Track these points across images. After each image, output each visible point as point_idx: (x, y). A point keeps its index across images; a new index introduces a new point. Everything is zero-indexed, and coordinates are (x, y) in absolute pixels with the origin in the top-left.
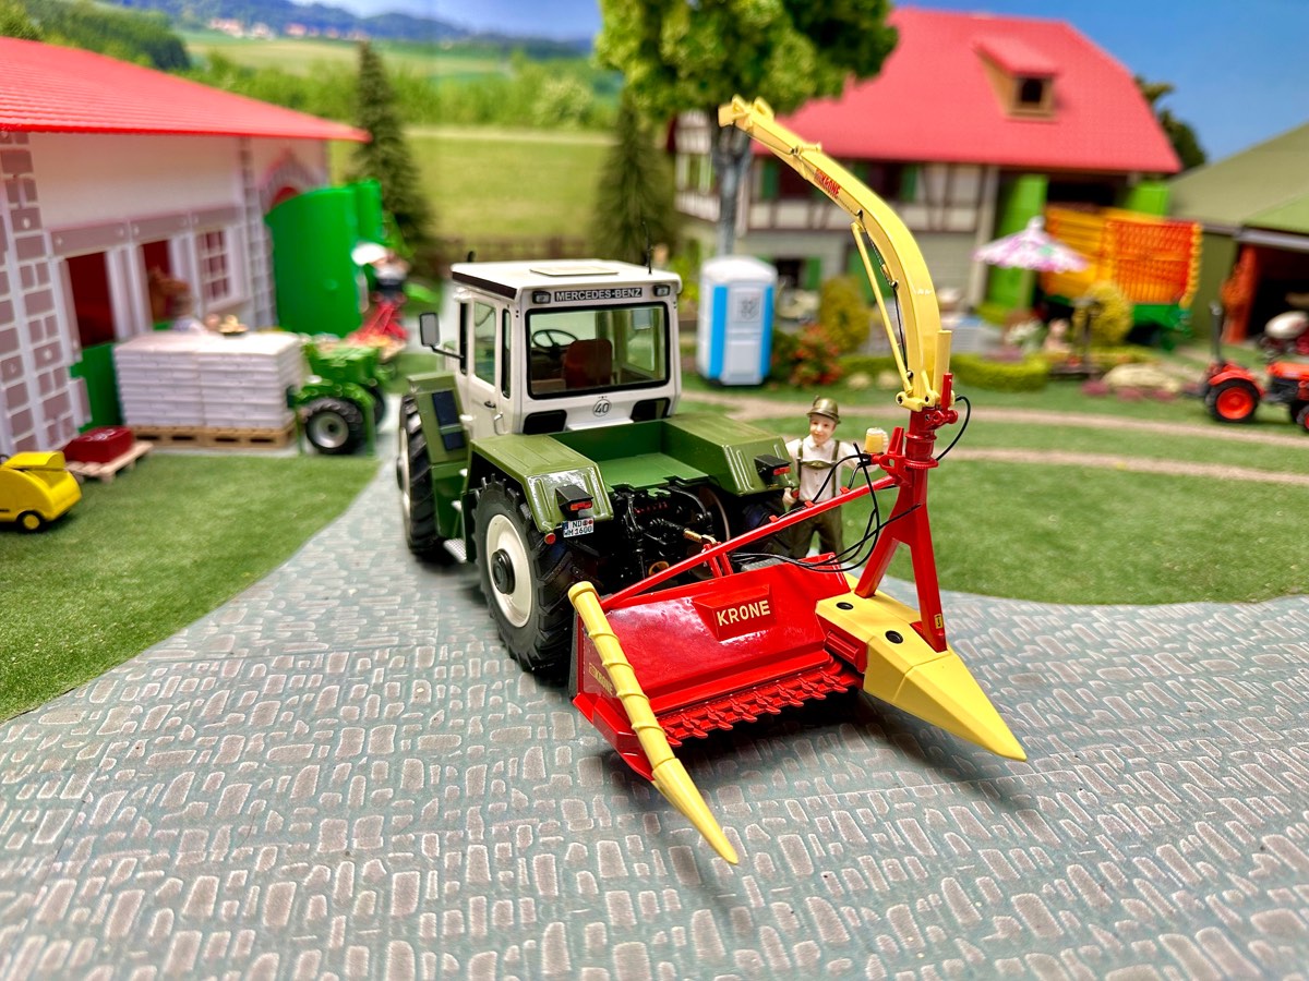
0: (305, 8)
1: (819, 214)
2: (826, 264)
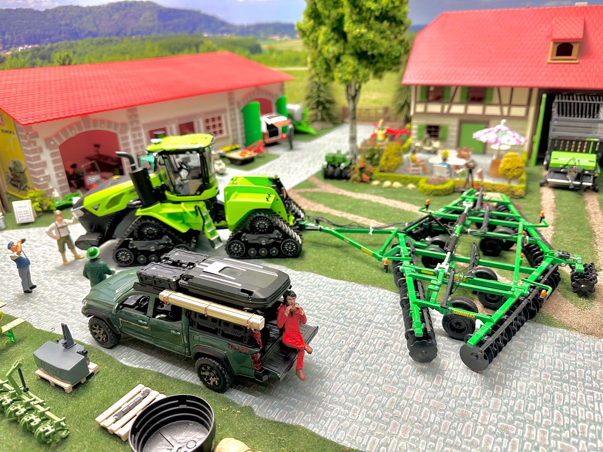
1: (446, 107)
2: (450, 128)
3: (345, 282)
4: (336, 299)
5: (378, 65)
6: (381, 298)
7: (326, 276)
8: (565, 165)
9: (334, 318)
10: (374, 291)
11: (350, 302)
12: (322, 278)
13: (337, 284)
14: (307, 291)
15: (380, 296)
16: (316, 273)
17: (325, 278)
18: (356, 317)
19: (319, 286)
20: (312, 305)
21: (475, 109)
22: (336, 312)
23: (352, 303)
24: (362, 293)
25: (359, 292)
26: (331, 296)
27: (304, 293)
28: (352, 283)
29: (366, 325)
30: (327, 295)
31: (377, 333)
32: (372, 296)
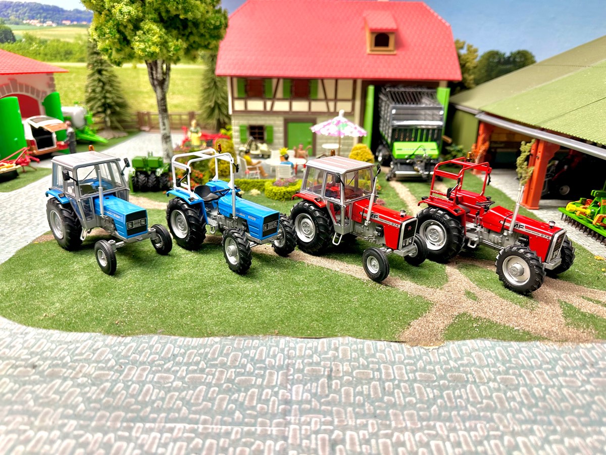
0: (70, 12)
1: (269, 104)
2: (275, 129)
3: (217, 339)
4: (214, 375)
5: (192, 39)
6: (286, 353)
7: (182, 335)
8: (411, 156)
9: (223, 413)
10: (269, 343)
11: (238, 374)
12: (176, 340)
13: (205, 346)
14: (154, 373)
15: (282, 350)
16: (162, 333)
17: (180, 340)
18: (259, 400)
19: (175, 356)
20: (171, 397)
21: (300, 106)
22: (222, 400)
23: (243, 374)
24: (253, 351)
25: (247, 352)
26: (202, 371)
27: (151, 376)
28: (230, 337)
29: (285, 413)
30: (194, 371)
31: (309, 424)
32: (271, 353)
